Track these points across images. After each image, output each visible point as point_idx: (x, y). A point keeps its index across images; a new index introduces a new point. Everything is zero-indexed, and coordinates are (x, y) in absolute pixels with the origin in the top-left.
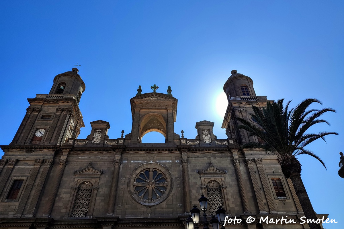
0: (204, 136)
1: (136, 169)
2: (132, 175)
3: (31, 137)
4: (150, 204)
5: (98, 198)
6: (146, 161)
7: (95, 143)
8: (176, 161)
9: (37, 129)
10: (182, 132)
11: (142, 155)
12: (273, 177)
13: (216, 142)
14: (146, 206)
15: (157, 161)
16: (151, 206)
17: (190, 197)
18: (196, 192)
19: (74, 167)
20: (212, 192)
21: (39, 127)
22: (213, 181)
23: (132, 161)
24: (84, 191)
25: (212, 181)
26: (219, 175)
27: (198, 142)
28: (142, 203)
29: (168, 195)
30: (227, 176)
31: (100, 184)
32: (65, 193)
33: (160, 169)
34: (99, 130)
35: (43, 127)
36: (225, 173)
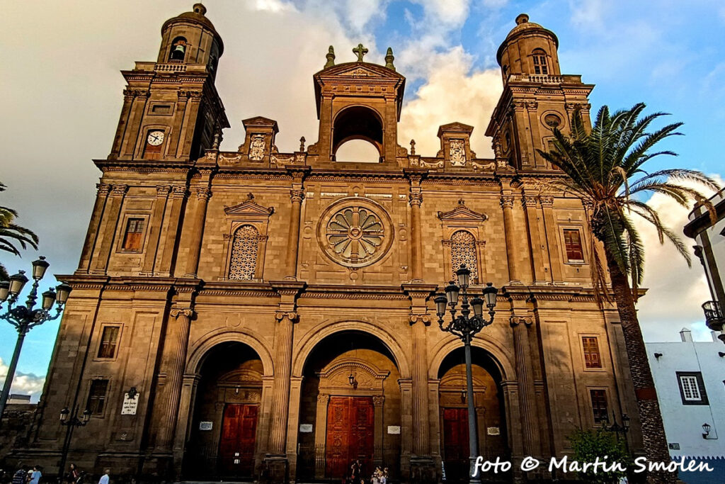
0: (452, 152)
1: (329, 208)
2: (323, 217)
3: (142, 146)
4: (354, 265)
5: (268, 252)
6: (346, 194)
7: (254, 159)
8: (401, 196)
9: (150, 131)
10: (413, 143)
11: (339, 184)
12: (567, 227)
13: (474, 163)
14: (348, 267)
15: (367, 195)
16: (358, 268)
17: (422, 256)
18: (433, 249)
19: (224, 200)
20: (459, 249)
21: (152, 127)
22: (463, 231)
23: (322, 194)
24: (245, 240)
25: (460, 231)
26: (474, 223)
27: (441, 162)
28: (342, 263)
29: (386, 252)
30: (487, 224)
31: (269, 230)
32: (214, 242)
33: (372, 208)
34: (259, 136)
35: (159, 127)
36: (485, 219)
